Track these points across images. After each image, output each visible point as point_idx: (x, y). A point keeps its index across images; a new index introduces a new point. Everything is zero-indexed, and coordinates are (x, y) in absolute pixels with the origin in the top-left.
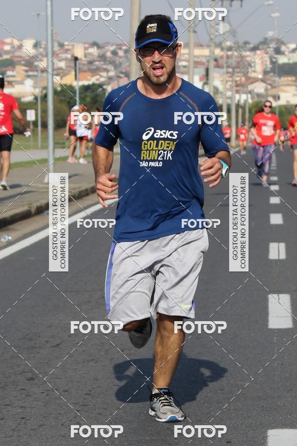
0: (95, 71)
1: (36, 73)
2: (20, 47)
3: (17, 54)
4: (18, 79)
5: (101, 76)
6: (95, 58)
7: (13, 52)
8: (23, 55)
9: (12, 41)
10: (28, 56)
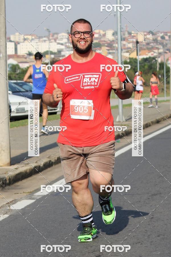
0: (150, 49)
1: (114, 51)
2: (104, 35)
3: (102, 39)
5: (154, 52)
6: (151, 41)
7: (100, 38)
8: (106, 40)
9: (100, 31)
10: (109, 41)
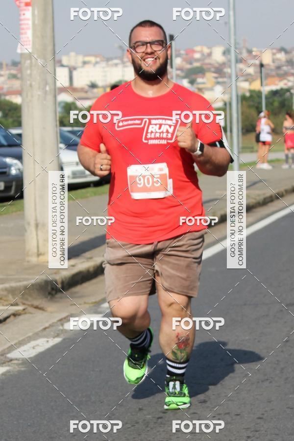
0: (283, 76)
1: (225, 80)
2: (210, 55)
3: (207, 61)
4: (208, 85)
5: (289, 81)
6: (284, 63)
7: (203, 60)
8: (212, 62)
9: (202, 49)
10: (218, 63)
